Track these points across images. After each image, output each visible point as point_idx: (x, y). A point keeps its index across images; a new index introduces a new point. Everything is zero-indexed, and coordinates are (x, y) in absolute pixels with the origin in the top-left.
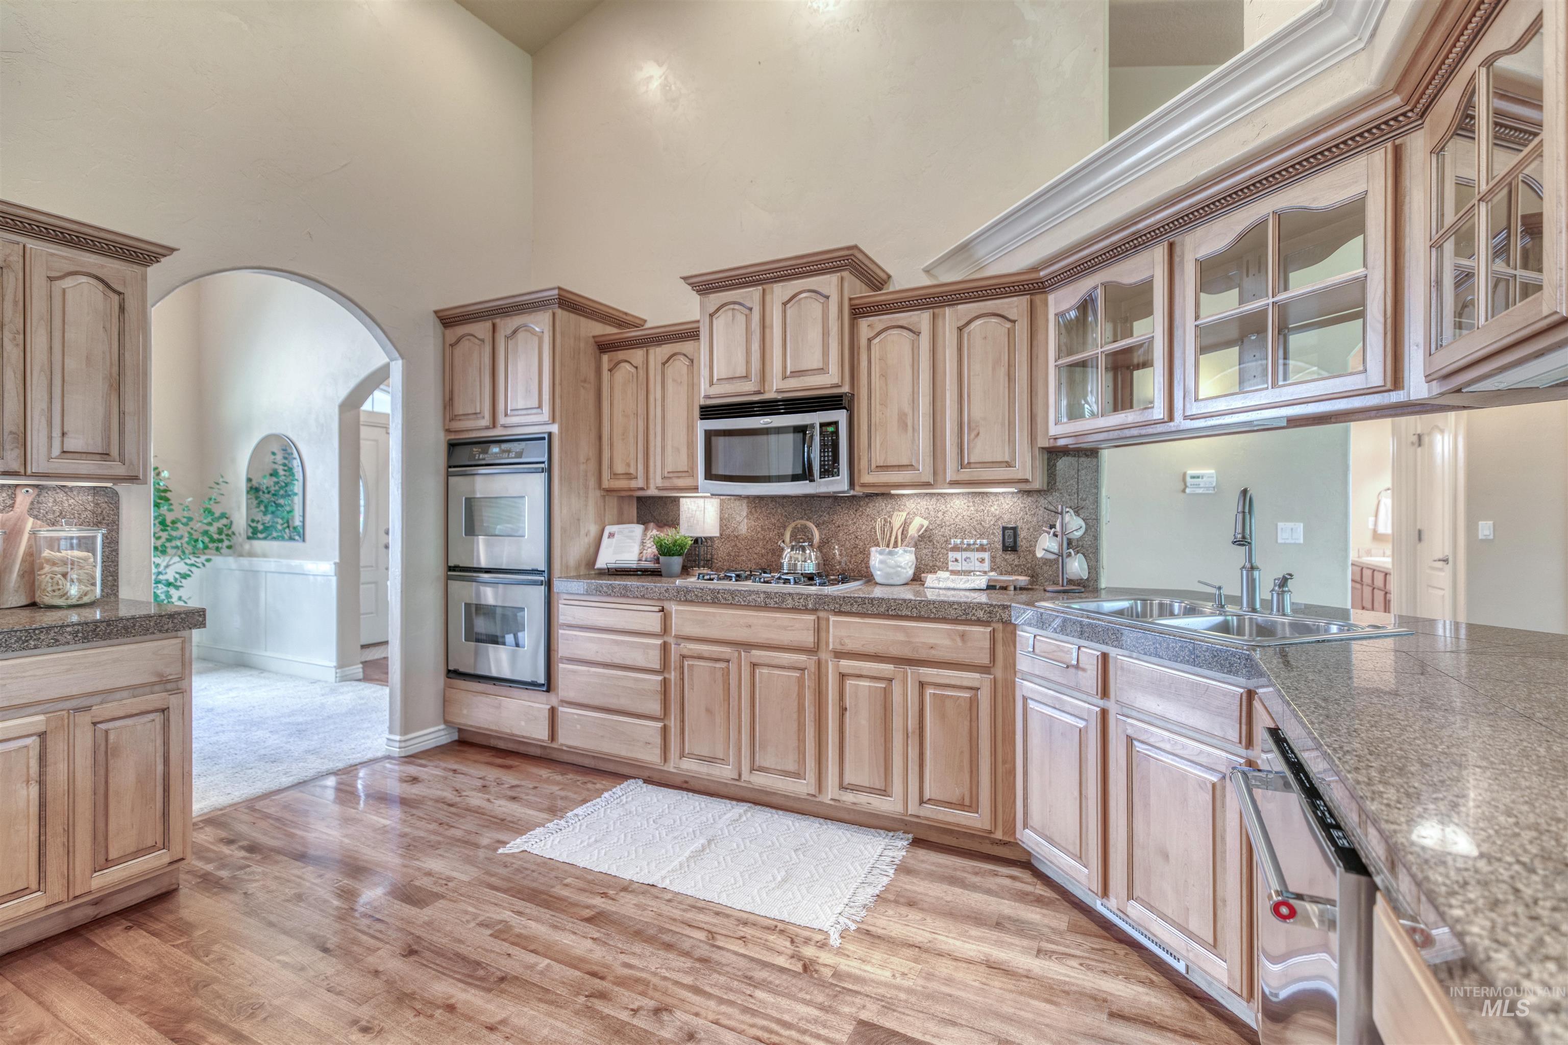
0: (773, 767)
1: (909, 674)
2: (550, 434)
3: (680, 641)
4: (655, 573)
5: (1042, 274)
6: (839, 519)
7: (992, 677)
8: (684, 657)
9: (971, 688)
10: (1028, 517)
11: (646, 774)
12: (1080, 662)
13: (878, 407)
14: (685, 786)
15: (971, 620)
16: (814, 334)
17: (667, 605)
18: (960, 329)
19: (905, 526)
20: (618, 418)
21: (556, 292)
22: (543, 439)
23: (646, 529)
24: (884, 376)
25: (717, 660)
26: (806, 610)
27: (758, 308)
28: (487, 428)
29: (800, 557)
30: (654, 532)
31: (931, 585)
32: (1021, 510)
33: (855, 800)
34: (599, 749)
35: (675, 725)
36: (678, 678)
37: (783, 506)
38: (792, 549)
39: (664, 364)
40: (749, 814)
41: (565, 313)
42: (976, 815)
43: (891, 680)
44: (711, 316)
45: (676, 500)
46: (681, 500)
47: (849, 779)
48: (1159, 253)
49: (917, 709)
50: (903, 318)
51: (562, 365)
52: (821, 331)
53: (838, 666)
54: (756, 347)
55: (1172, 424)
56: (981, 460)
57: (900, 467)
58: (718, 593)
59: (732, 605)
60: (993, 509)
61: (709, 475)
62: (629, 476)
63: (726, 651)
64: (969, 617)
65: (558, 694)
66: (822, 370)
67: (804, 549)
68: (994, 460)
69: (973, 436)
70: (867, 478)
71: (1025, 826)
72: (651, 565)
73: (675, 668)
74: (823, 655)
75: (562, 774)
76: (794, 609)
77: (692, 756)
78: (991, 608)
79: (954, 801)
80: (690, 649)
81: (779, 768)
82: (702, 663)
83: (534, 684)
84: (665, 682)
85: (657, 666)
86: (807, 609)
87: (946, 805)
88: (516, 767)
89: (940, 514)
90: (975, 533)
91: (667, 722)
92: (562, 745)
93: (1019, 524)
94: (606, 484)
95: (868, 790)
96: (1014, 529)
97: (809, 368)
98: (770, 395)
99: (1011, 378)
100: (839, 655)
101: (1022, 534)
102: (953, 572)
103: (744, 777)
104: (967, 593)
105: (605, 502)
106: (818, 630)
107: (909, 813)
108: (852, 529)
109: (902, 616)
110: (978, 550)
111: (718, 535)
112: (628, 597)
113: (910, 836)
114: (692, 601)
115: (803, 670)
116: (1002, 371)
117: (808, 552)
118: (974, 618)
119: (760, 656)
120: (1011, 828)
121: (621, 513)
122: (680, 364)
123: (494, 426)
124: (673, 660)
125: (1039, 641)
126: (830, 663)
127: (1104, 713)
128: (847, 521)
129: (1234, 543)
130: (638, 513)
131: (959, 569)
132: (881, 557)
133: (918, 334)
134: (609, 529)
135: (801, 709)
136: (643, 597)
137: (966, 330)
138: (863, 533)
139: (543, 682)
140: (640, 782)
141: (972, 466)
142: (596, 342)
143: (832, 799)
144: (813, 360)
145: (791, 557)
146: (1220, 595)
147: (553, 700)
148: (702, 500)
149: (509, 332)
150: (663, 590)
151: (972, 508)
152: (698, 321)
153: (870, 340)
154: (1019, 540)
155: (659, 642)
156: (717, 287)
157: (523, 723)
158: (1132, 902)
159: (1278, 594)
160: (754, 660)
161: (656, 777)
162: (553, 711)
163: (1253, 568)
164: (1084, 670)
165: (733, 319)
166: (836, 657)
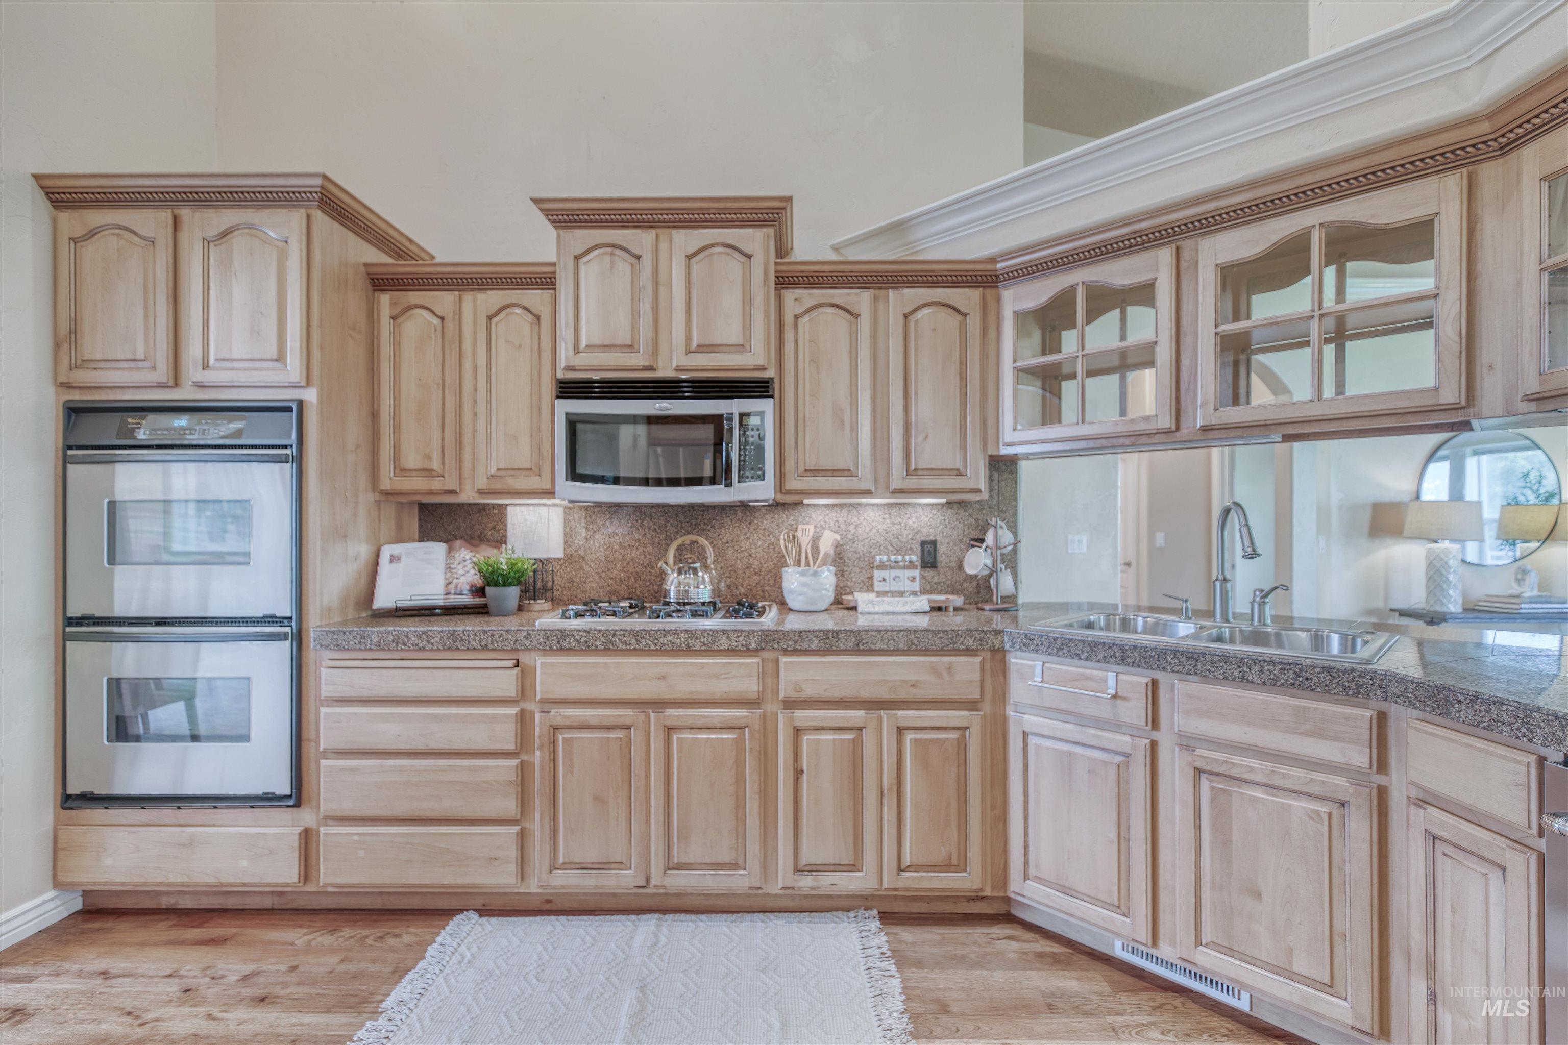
0: (699, 860)
1: (885, 720)
2: (300, 403)
3: (546, 707)
4: (482, 610)
5: (999, 266)
6: (726, 535)
7: (982, 713)
8: (555, 729)
9: (958, 729)
10: (947, 531)
11: (478, 902)
12: (1119, 690)
13: (807, 398)
14: (547, 907)
15: (959, 650)
16: (731, 301)
17: (524, 658)
18: (906, 316)
19: (815, 541)
20: (409, 387)
21: (318, 181)
22: (289, 409)
23: (450, 550)
24: (814, 361)
25: (609, 728)
26: (748, 651)
27: (650, 256)
28: (161, 386)
29: (691, 581)
30: (464, 554)
31: (867, 610)
32: (940, 523)
33: (815, 884)
34: (404, 881)
35: (542, 826)
36: (547, 758)
37: (651, 517)
38: (680, 573)
39: (490, 318)
40: (665, 930)
41: (327, 219)
42: (964, 874)
43: (861, 729)
44: (577, 258)
45: (502, 508)
46: (509, 508)
47: (807, 857)
48: (1165, 255)
49: (894, 759)
50: (839, 295)
51: (323, 298)
52: (740, 297)
53: (792, 719)
54: (646, 307)
55: (1178, 434)
56: (929, 467)
57: (834, 472)
58: (614, 635)
59: (636, 652)
60: (910, 522)
61: (574, 475)
62: (428, 472)
63: (626, 714)
64: (956, 647)
65: (318, 807)
66: (740, 347)
67: (695, 571)
68: (945, 467)
69: (921, 438)
70: (793, 484)
71: (1026, 877)
72: (467, 599)
73: (541, 747)
74: (770, 707)
75: (333, 931)
76: (731, 651)
77: (567, 866)
78: (982, 635)
79: (939, 863)
80: (569, 717)
81: (708, 861)
82: (586, 735)
83: (269, 799)
84: (524, 770)
85: (510, 746)
86: (748, 649)
87: (930, 868)
88: (232, 937)
89: (852, 528)
90: (891, 548)
91: (527, 825)
92: (326, 885)
93: (939, 538)
94: (386, 483)
95: (832, 868)
96: (934, 543)
97: (724, 343)
98: (665, 372)
99: (963, 379)
100: (790, 705)
101: (942, 549)
102: (880, 594)
103: (653, 882)
104: (913, 617)
105: (379, 509)
106: (763, 675)
107: (885, 885)
108: (745, 545)
109: (876, 650)
110: (904, 568)
111: (561, 555)
112: (458, 649)
113: (875, 912)
114: (571, 649)
115: (741, 728)
116: (954, 368)
117: (700, 574)
118: (962, 647)
119: (679, 717)
120: (1003, 879)
121: (399, 526)
122: (518, 321)
123: (176, 384)
124: (537, 734)
125: (1050, 669)
126: (780, 716)
127: (1154, 744)
128: (738, 536)
129: (1243, 557)
130: (420, 526)
131: (887, 589)
132: (803, 579)
133: (857, 316)
134: (387, 551)
135: (740, 780)
136: (485, 648)
137: (913, 318)
138: (758, 550)
139: (289, 793)
140: (475, 917)
141: (920, 473)
142: (368, 274)
143: (783, 888)
144: (731, 333)
145: (679, 583)
146: (1187, 608)
147: (306, 817)
148: (545, 509)
149: (213, 232)
150: (520, 636)
151: (888, 521)
152: (554, 264)
153: (797, 317)
154: (938, 555)
155: (513, 711)
156: (586, 221)
157: (244, 863)
158: (1200, 948)
159: (1260, 605)
160: (670, 723)
161: (496, 904)
162: (307, 837)
163: (1225, 580)
164: (1125, 699)
165: (612, 267)
166: (786, 708)
